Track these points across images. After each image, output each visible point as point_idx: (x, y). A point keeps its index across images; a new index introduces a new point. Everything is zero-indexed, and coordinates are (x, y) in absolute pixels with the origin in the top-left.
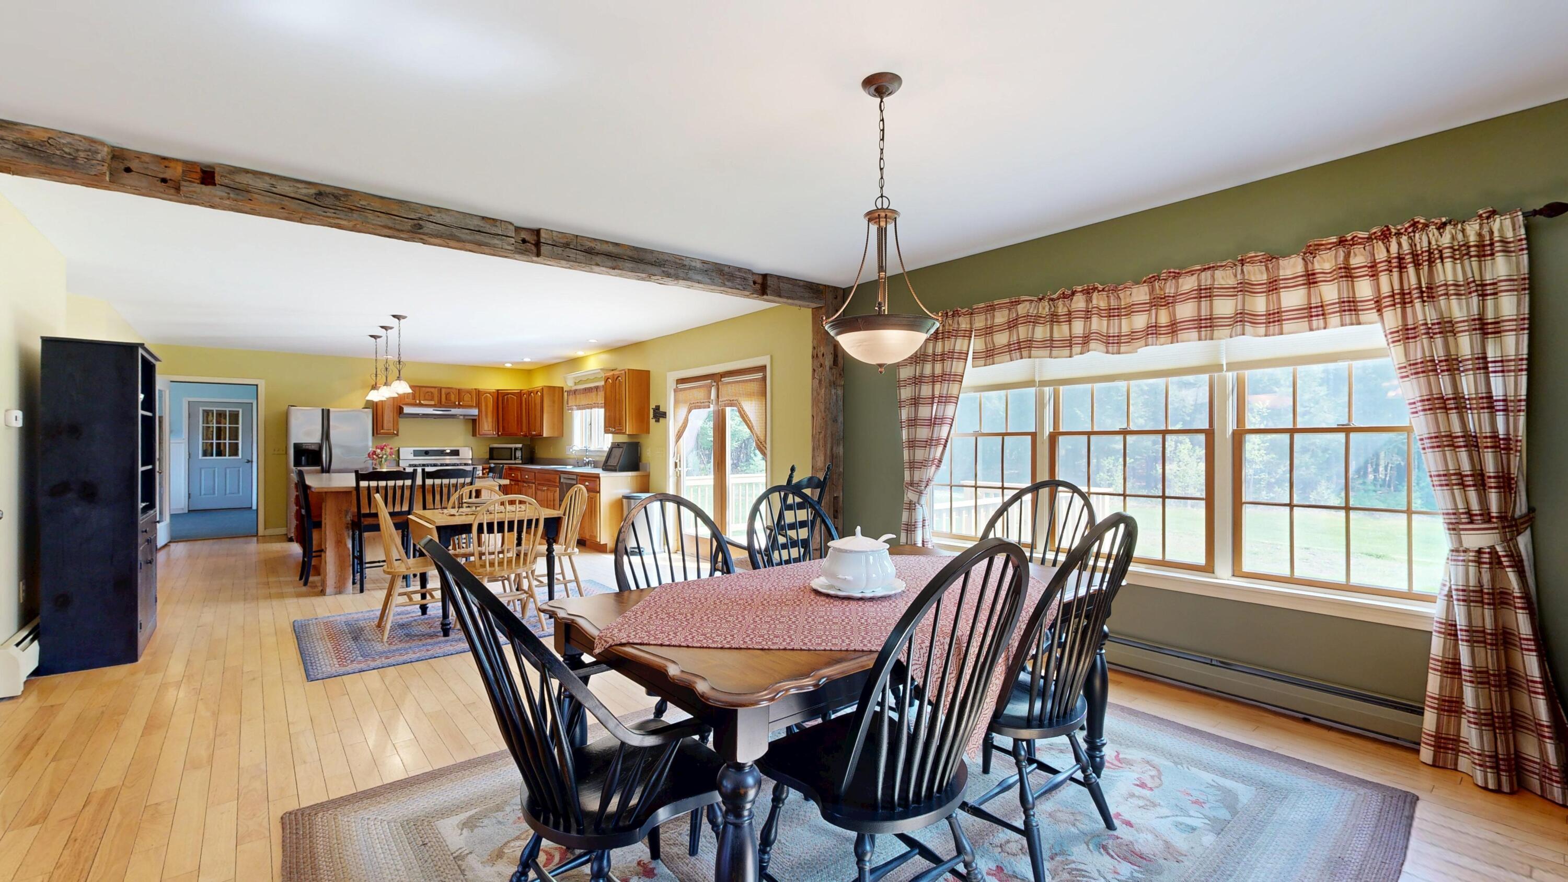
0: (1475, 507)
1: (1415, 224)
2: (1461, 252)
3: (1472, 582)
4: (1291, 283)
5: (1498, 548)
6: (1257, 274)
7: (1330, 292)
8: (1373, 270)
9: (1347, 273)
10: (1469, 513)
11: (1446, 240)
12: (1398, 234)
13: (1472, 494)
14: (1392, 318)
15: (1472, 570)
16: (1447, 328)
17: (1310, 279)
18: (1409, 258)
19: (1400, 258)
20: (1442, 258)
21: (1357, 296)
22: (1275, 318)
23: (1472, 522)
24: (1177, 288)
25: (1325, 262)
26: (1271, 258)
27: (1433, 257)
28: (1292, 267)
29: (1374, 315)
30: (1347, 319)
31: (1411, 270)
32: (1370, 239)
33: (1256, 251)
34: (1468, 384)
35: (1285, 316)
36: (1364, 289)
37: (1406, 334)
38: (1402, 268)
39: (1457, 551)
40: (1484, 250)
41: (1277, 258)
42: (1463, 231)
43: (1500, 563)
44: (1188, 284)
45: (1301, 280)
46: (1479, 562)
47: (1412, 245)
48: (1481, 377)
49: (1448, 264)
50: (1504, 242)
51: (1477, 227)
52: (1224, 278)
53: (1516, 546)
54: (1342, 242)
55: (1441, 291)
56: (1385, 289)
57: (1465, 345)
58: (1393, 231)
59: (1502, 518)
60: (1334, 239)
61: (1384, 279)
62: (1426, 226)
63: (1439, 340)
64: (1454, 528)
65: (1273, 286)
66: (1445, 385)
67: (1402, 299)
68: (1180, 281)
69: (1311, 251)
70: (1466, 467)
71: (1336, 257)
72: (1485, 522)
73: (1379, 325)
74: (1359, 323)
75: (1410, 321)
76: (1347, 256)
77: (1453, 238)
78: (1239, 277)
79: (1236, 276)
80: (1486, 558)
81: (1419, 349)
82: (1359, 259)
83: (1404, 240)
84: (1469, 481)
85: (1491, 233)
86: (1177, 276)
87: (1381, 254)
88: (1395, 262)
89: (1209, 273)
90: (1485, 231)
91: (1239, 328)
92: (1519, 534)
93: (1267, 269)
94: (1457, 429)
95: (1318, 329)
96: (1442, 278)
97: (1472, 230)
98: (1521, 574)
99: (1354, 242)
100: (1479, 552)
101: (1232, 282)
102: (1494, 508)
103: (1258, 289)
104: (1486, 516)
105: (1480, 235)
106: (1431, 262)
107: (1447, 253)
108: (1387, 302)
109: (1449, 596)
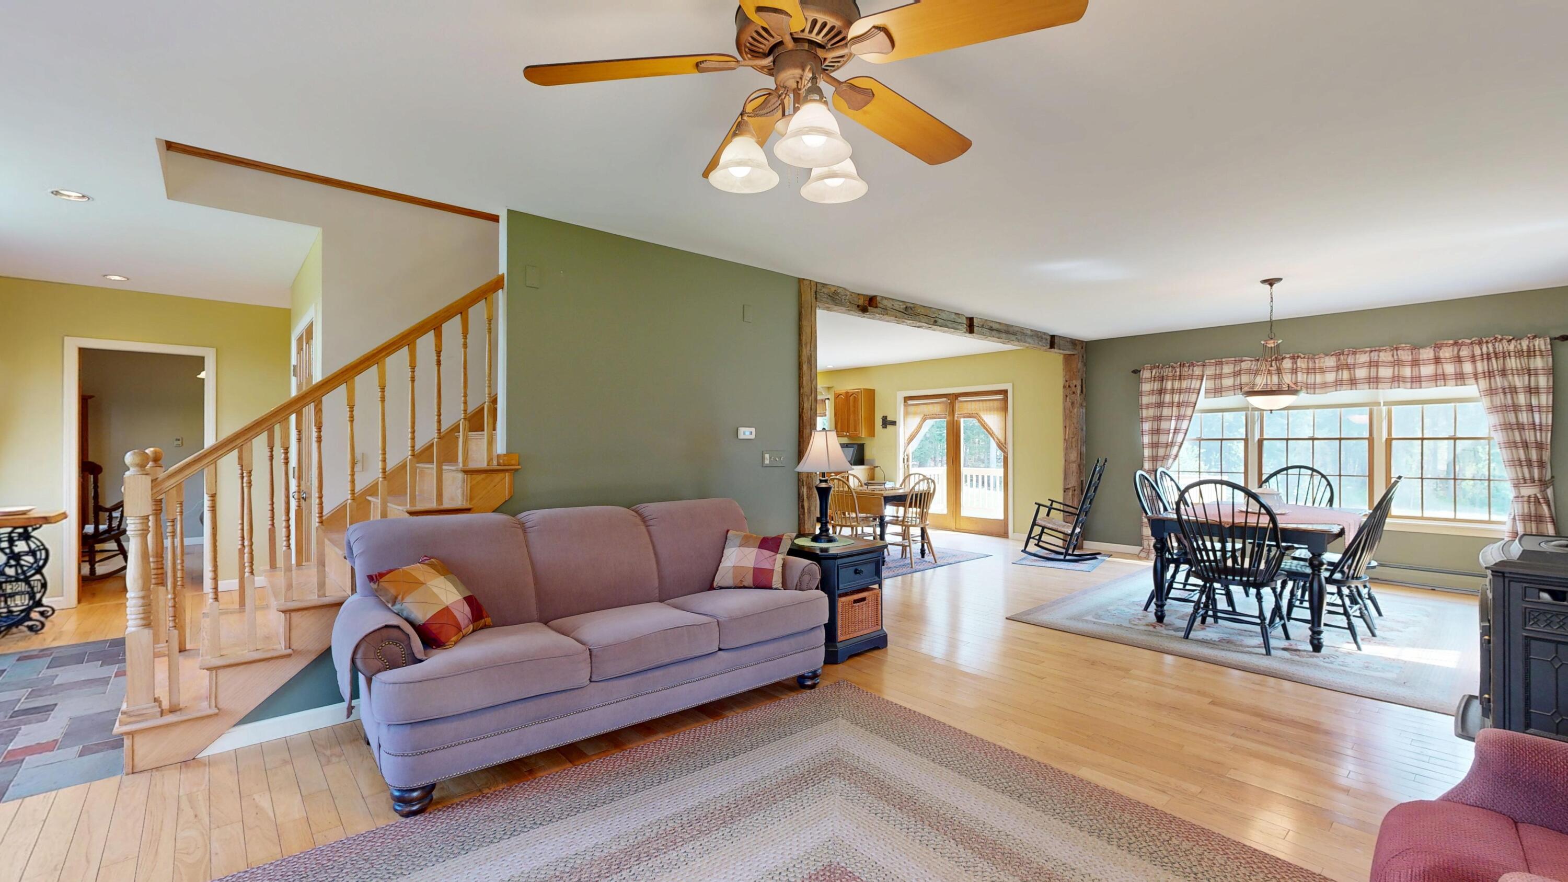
0: (1527, 476)
1: (1496, 339)
2: (1519, 354)
3: (1526, 511)
4: (1427, 362)
5: (1539, 495)
6: (1405, 356)
7: (1450, 369)
8: (1473, 359)
9: (1459, 360)
10: (1524, 479)
11: (1512, 348)
12: (1487, 342)
13: (1526, 470)
14: (1484, 384)
15: (1526, 506)
16: (1513, 390)
17: (1437, 360)
18: (1493, 355)
19: (1488, 354)
20: (1510, 356)
21: (1464, 370)
22: (1417, 381)
23: (1525, 483)
24: (1355, 360)
25: (1446, 353)
26: (1415, 348)
27: (1506, 355)
28: (1427, 354)
29: (1473, 381)
30: (1459, 383)
31: (1494, 360)
32: (1472, 343)
33: (1405, 343)
34: (1524, 417)
35: (1423, 379)
36: (1468, 367)
37: (1491, 392)
38: (1489, 359)
39: (1518, 497)
40: (1531, 353)
41: (1419, 349)
42: (1520, 344)
43: (1539, 502)
44: (1363, 358)
45: (1432, 361)
46: (1529, 502)
47: (1494, 348)
48: (1530, 415)
49: (1513, 359)
50: (1541, 351)
51: (1527, 343)
52: (1385, 356)
53: (1546, 493)
54: (1456, 343)
55: (1509, 372)
56: (1480, 369)
57: (1522, 399)
58: (1485, 341)
59: (1540, 481)
60: (1451, 342)
61: (1479, 364)
62: (1501, 340)
63: (1509, 396)
64: (1516, 486)
65: (1415, 363)
66: (1512, 418)
67: (1490, 374)
68: (1357, 356)
69: (1438, 347)
70: (1523, 457)
71: (1453, 351)
72: (1532, 483)
73: (1476, 386)
74: (1465, 385)
75: (1493, 386)
76: (1459, 350)
77: (1515, 347)
78: (1396, 357)
79: (1393, 356)
80: (1532, 499)
81: (1499, 399)
82: (1465, 352)
83: (1490, 345)
84: (1524, 463)
85: (1534, 346)
86: (1354, 353)
87: (1477, 351)
88: (1485, 356)
89: (1376, 353)
90: (1531, 345)
91: (1396, 384)
92: (1548, 488)
93: (1412, 354)
94: (1518, 439)
95: (1441, 386)
96: (1510, 365)
97: (1525, 343)
98: (1549, 506)
99: (1463, 344)
100: (1529, 497)
101: (1390, 359)
102: (1536, 476)
103: (1406, 363)
104: (1533, 480)
105: (1528, 346)
106: (1504, 357)
107: (1512, 354)
108: (1481, 375)
109: (1514, 519)
